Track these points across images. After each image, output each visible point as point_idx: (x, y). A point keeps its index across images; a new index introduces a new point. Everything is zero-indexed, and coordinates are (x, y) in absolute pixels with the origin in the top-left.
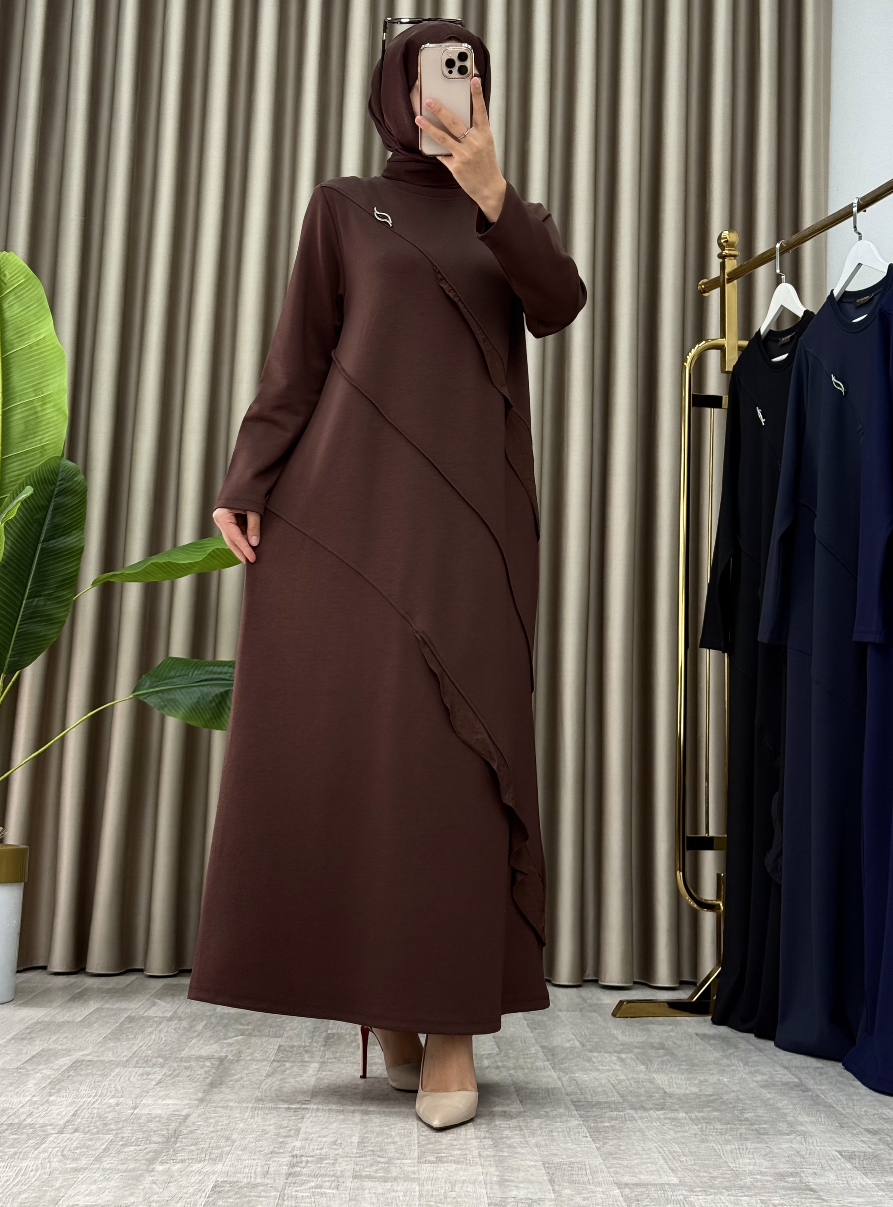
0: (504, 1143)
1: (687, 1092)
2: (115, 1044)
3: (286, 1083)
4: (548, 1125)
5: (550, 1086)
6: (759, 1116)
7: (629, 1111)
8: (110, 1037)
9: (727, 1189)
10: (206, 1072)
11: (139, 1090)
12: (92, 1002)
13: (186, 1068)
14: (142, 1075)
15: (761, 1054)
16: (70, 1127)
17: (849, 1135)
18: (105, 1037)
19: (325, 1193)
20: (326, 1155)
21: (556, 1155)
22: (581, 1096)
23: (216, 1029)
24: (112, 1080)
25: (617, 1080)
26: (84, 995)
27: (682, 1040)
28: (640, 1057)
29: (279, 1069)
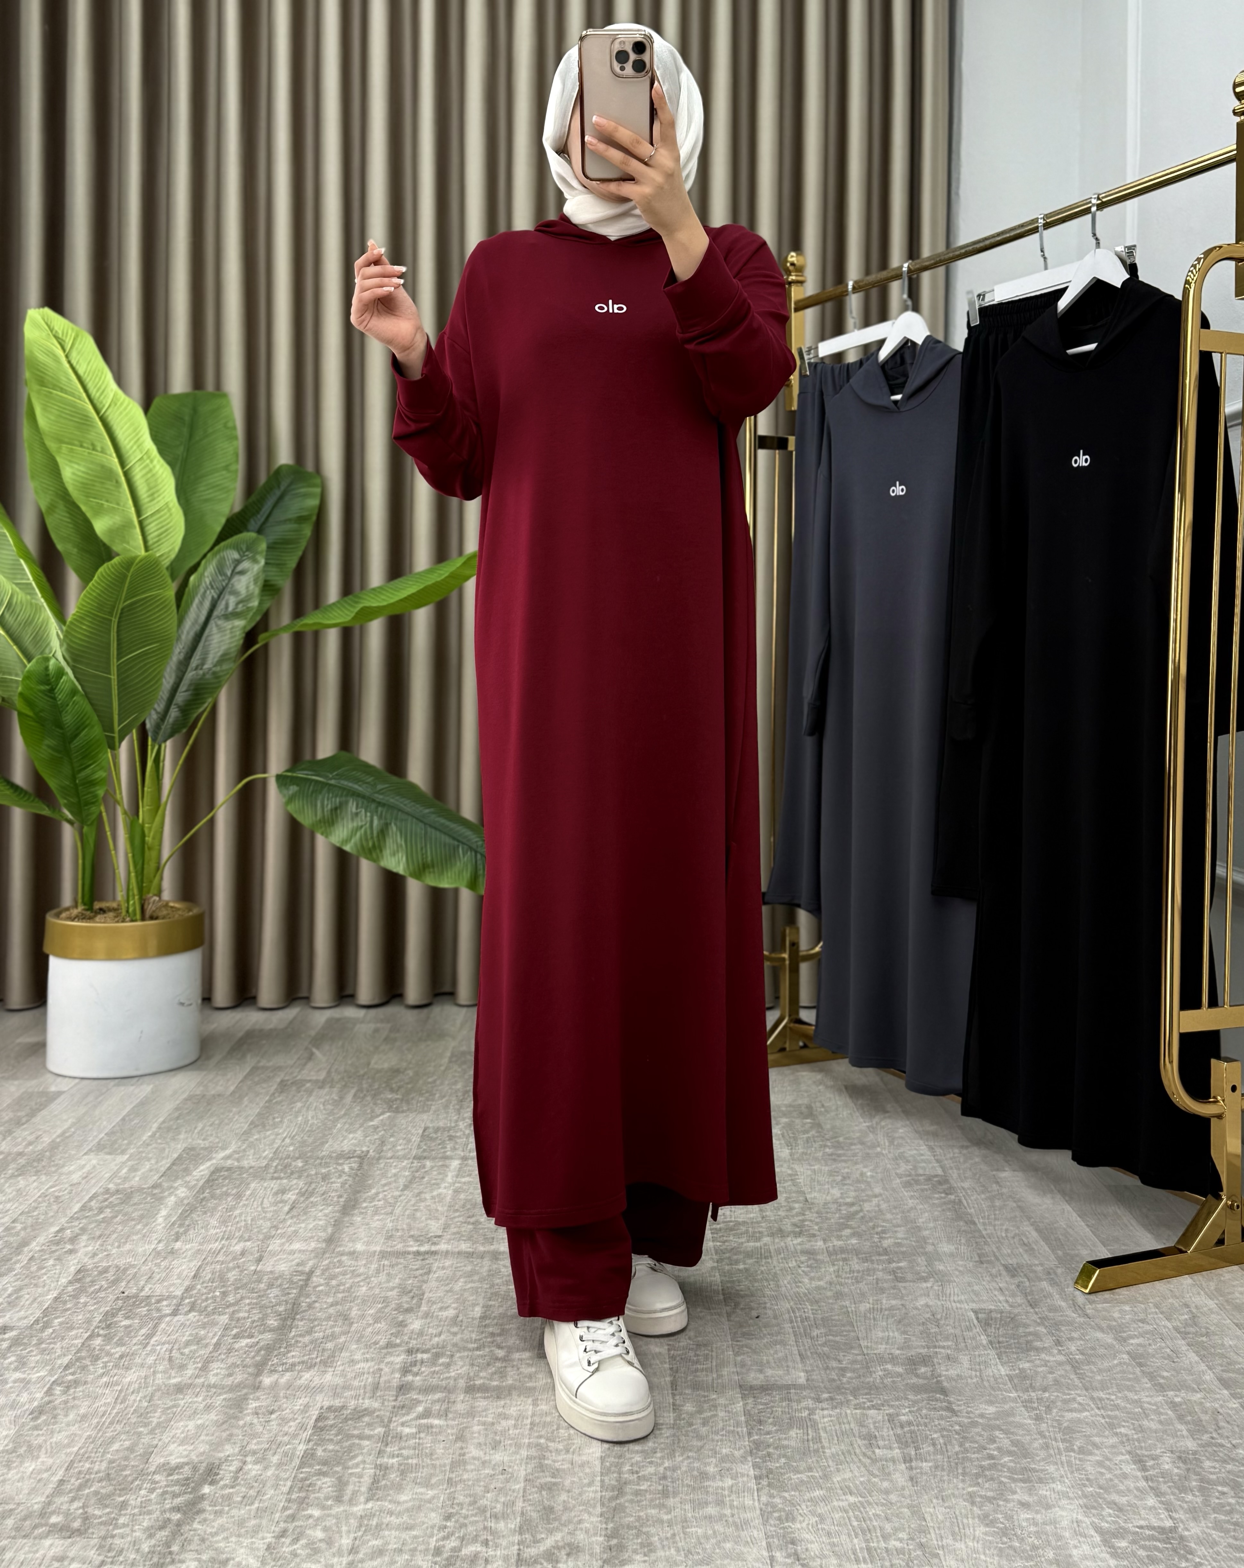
1: (829, 1198)
2: (259, 1136)
3: (420, 1201)
6: (899, 1245)
8: (257, 1123)
9: (855, 1392)
10: (342, 1185)
11: (269, 1224)
12: (249, 1056)
14: (276, 1193)
16: (187, 1301)
17: (988, 1278)
18: (252, 1123)
19: (432, 1427)
20: (443, 1347)
23: (364, 1101)
24: (244, 1205)
28: (786, 1134)
29: (417, 1174)
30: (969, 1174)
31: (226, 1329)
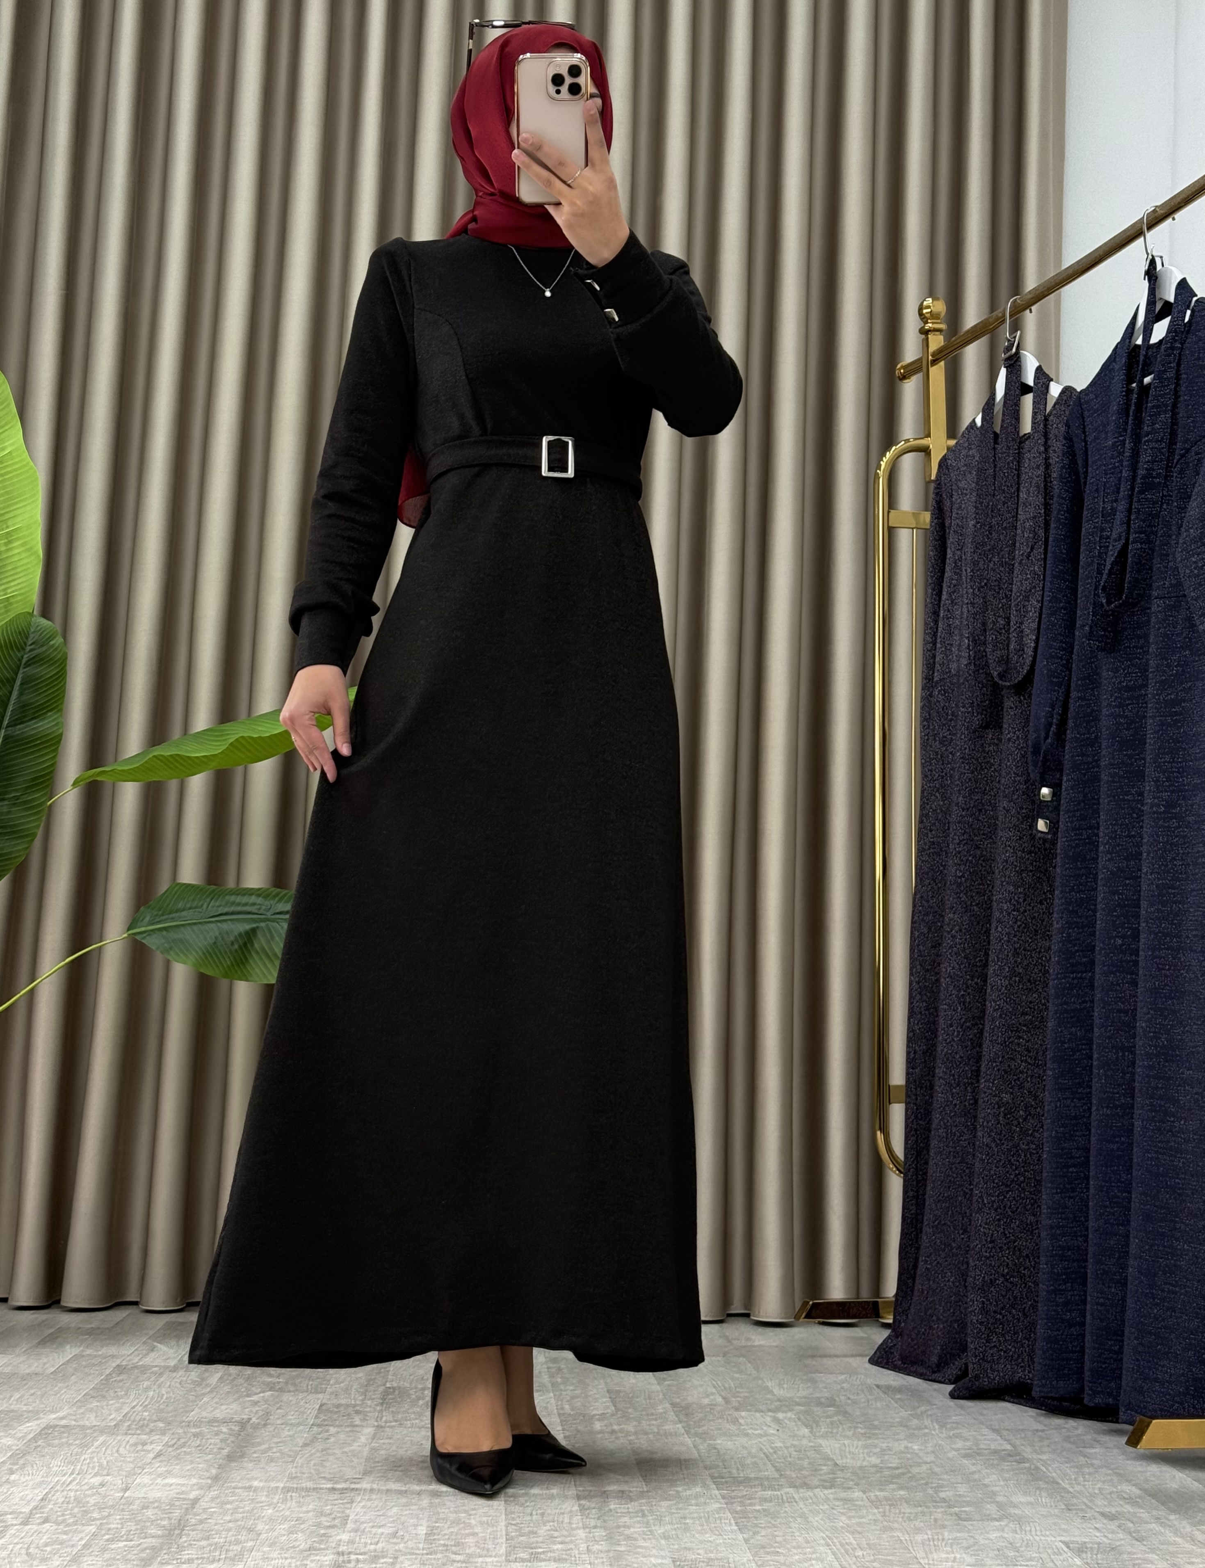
0: (621, 1534)
1: (865, 1464)
2: (98, 1404)
3: (328, 1454)
4: (680, 1509)
5: (683, 1457)
6: (960, 1496)
7: (788, 1490)
8: (93, 1394)
10: (222, 1441)
11: (132, 1466)
12: (68, 1347)
13: (195, 1435)
14: (135, 1444)
15: (963, 1412)
16: (38, 1516)
17: (1078, 1520)
18: (86, 1394)
20: (383, 1552)
21: (689, 1549)
22: (724, 1470)
23: (235, 1383)
24: (94, 1452)
25: (772, 1448)
26: (57, 1337)
27: (858, 1394)
28: (802, 1417)
29: (320, 1436)
30: (1046, 1449)
31: (94, 1535)
